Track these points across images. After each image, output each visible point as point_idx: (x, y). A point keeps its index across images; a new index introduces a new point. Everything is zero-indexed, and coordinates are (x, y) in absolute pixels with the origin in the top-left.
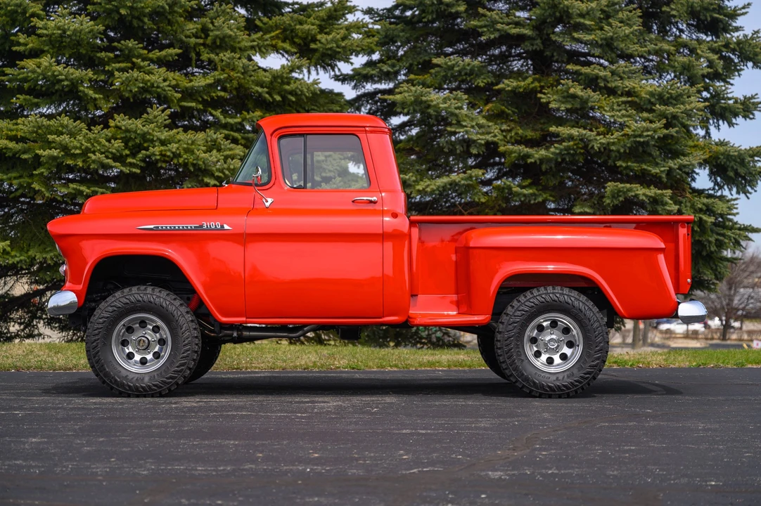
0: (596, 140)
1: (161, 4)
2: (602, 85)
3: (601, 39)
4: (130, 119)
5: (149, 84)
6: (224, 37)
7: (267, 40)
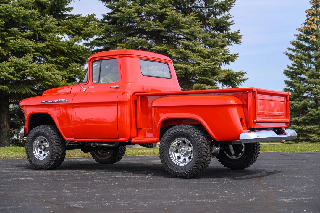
0: (190, 69)
1: (28, 14)
2: (191, 48)
3: (190, 32)
4: (17, 58)
5: (23, 45)
6: (50, 28)
7: (63, 29)
